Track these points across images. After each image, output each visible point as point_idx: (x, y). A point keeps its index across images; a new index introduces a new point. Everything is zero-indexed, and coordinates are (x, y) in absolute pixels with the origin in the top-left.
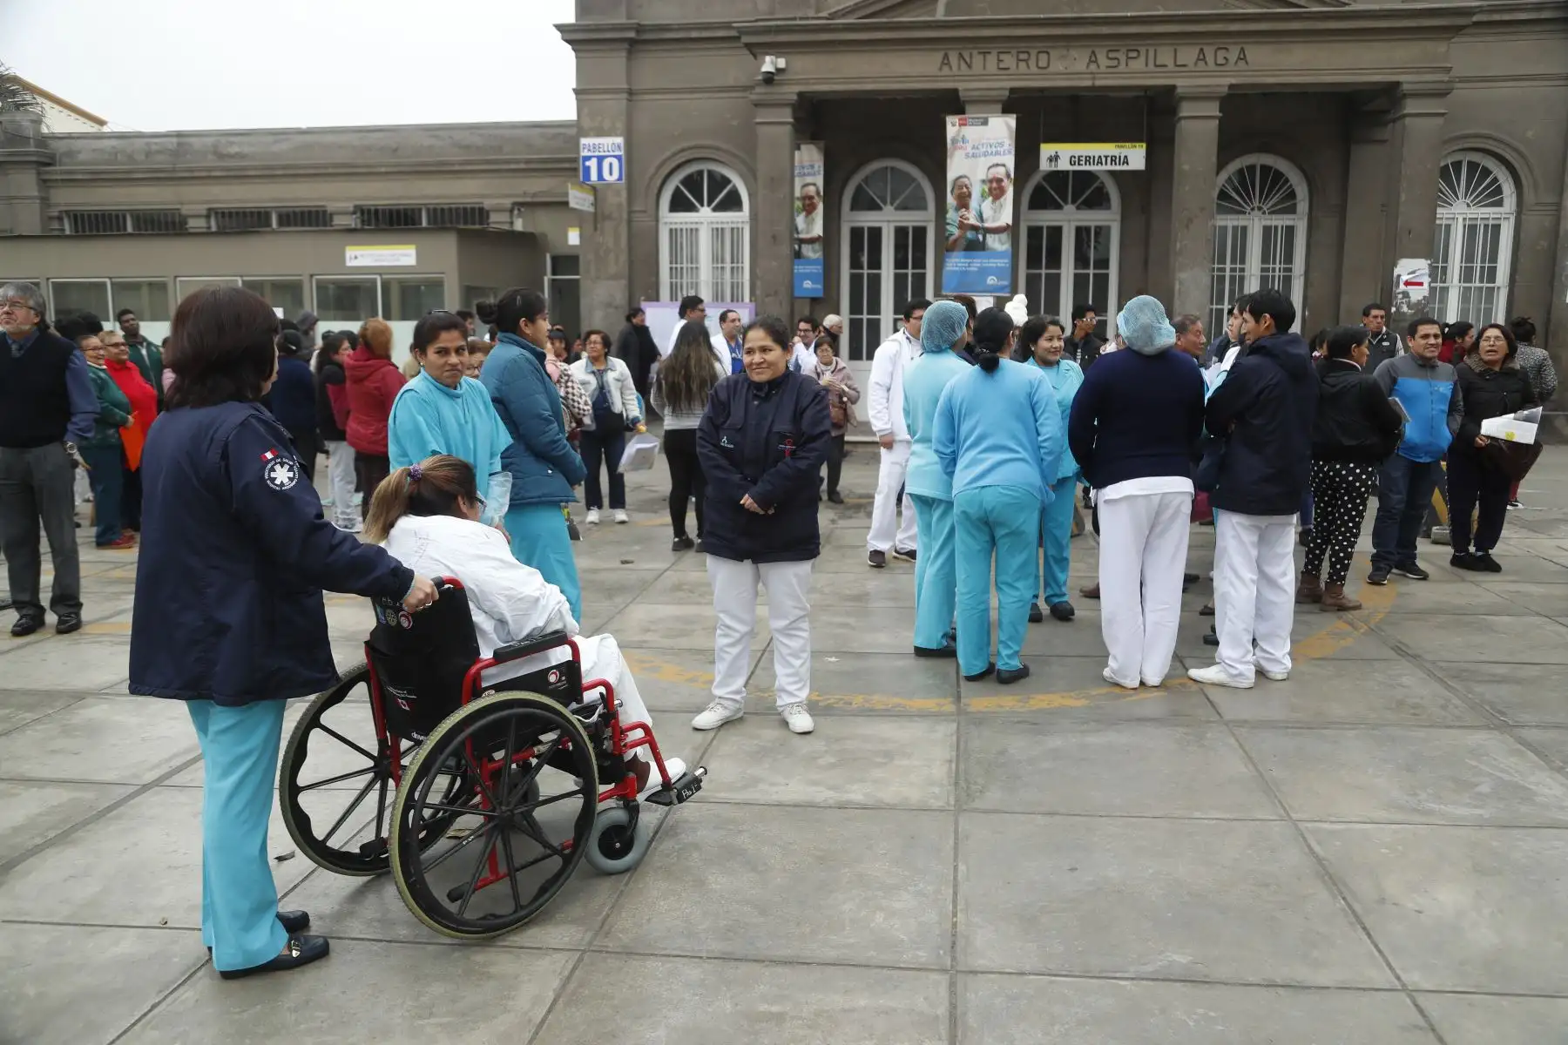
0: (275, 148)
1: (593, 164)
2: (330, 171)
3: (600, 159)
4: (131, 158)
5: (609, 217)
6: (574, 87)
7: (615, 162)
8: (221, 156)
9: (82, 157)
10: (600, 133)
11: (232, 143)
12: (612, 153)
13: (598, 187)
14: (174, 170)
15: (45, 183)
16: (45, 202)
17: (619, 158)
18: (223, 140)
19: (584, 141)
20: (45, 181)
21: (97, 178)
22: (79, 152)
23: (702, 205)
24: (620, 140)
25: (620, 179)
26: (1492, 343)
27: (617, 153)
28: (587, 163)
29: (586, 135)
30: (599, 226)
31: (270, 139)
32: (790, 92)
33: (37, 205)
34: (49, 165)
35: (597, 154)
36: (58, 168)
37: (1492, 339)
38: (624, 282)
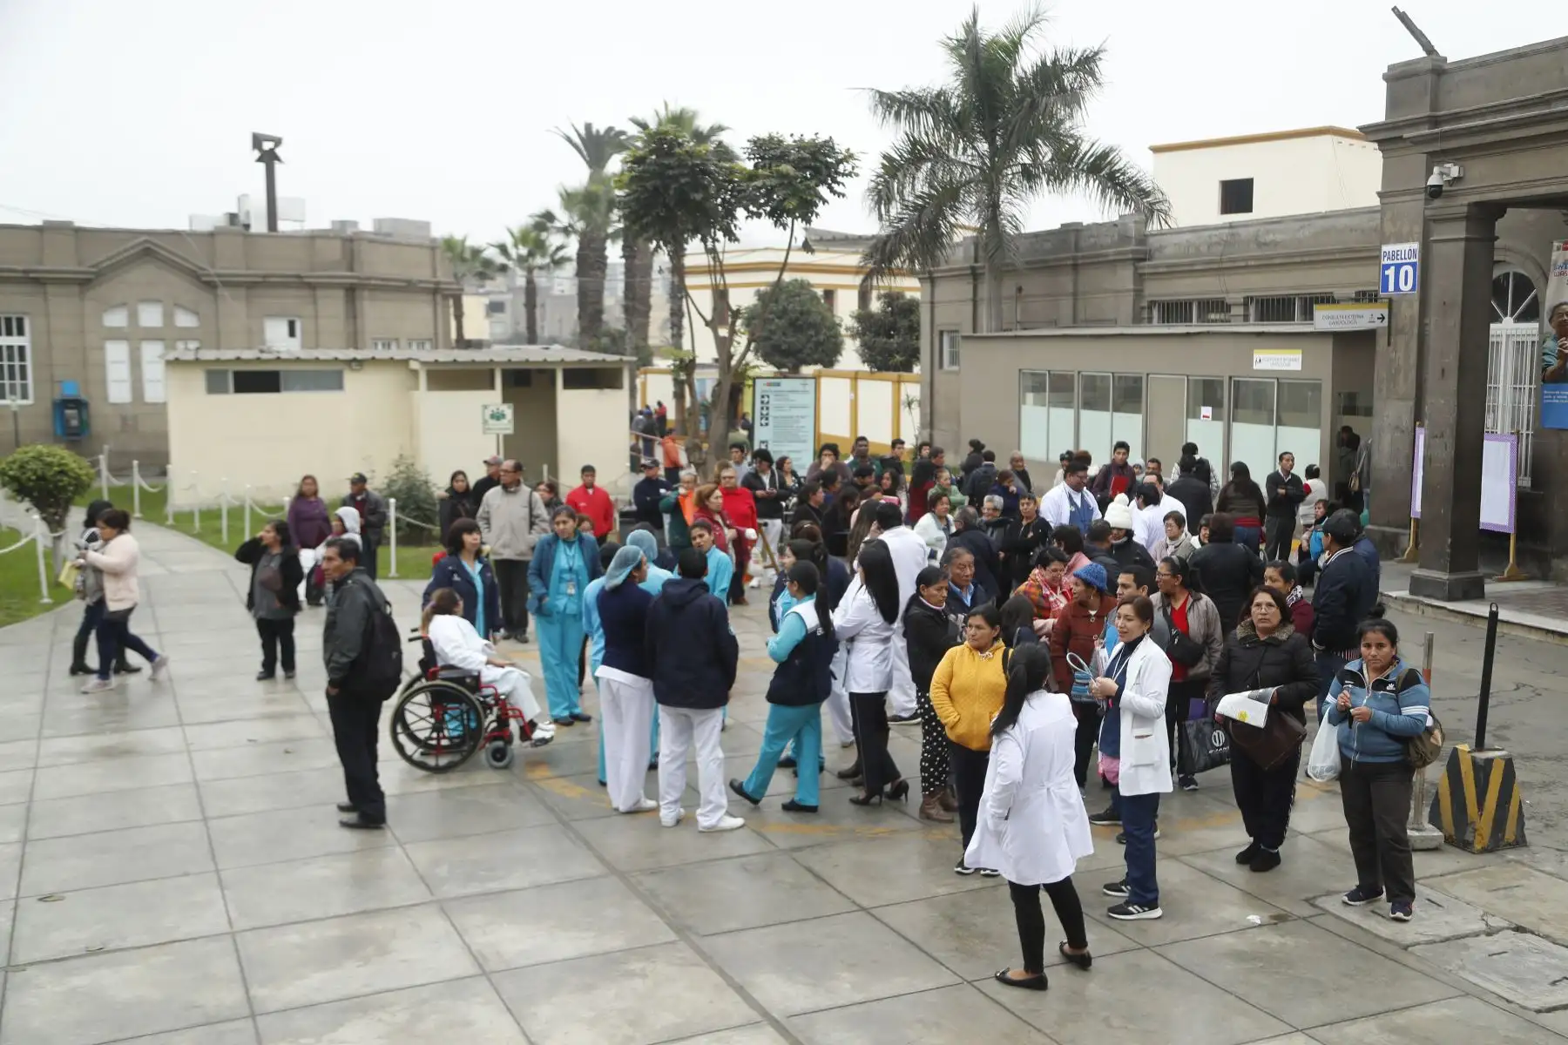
0: (1300, 235)
1: (1391, 272)
2: (1338, 256)
3: (1398, 267)
4: (1198, 252)
5: (1401, 332)
6: (1380, 189)
7: (1410, 269)
8: (1261, 245)
9: (1168, 251)
10: (1400, 239)
11: (1268, 232)
12: (1408, 261)
13: (1394, 298)
14: (1221, 261)
15: (1139, 278)
16: (1138, 293)
17: (1413, 265)
18: (1262, 228)
19: (1385, 248)
20: (1142, 275)
21: (1174, 272)
22: (1165, 247)
23: (1506, 315)
24: (1416, 246)
25: (1413, 288)
26: (1263, 611)
27: (1413, 260)
28: (1387, 273)
29: (1387, 242)
30: (1392, 340)
31: (1297, 225)
32: (1461, 204)
33: (1130, 298)
34: (1144, 260)
35: (1396, 262)
36: (1147, 263)
37: (1264, 606)
38: (1411, 403)
